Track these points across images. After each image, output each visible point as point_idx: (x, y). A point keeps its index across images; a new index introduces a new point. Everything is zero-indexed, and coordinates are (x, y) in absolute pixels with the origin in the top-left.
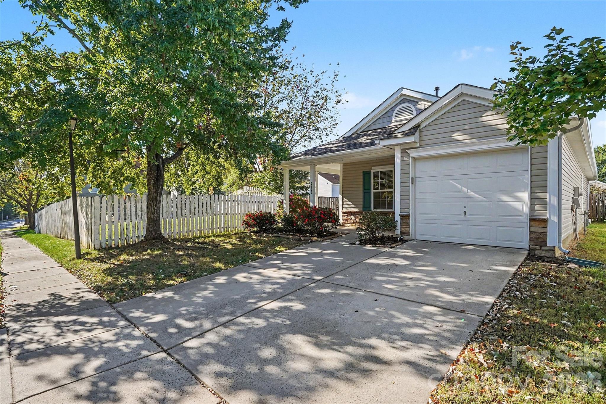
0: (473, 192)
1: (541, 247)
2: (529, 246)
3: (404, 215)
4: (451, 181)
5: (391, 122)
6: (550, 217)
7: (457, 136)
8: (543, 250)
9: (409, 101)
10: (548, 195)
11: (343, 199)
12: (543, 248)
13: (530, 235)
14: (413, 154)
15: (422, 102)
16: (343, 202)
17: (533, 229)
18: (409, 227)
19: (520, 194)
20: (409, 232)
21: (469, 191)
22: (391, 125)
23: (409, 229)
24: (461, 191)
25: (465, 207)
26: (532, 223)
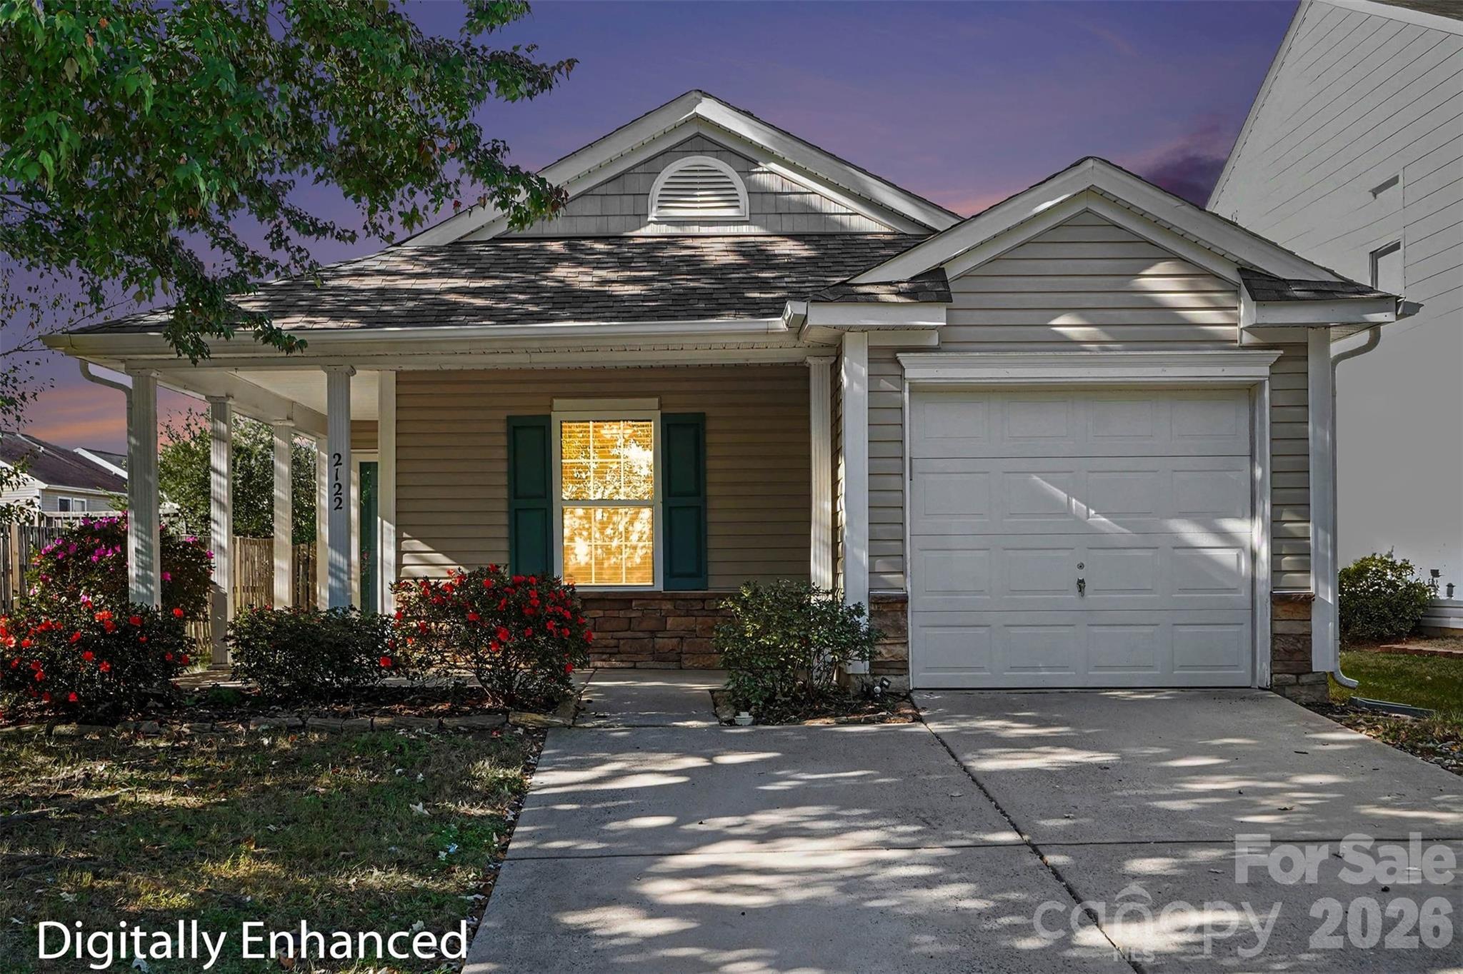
0: (1104, 515)
1: (1298, 675)
2: (1271, 675)
3: (889, 597)
4: (1035, 478)
5: (641, 217)
6: (1317, 589)
7: (1067, 325)
8: (1303, 685)
9: (722, 151)
10: (1311, 526)
11: (399, 540)
12: (1304, 679)
13: (1273, 644)
14: (917, 370)
15: (773, 166)
16: (399, 553)
17: (1280, 628)
18: (906, 644)
19: (1232, 525)
20: (906, 662)
21: (1092, 512)
22: (643, 231)
23: (904, 650)
24: (1067, 511)
25: (1081, 566)
26: (1279, 610)
